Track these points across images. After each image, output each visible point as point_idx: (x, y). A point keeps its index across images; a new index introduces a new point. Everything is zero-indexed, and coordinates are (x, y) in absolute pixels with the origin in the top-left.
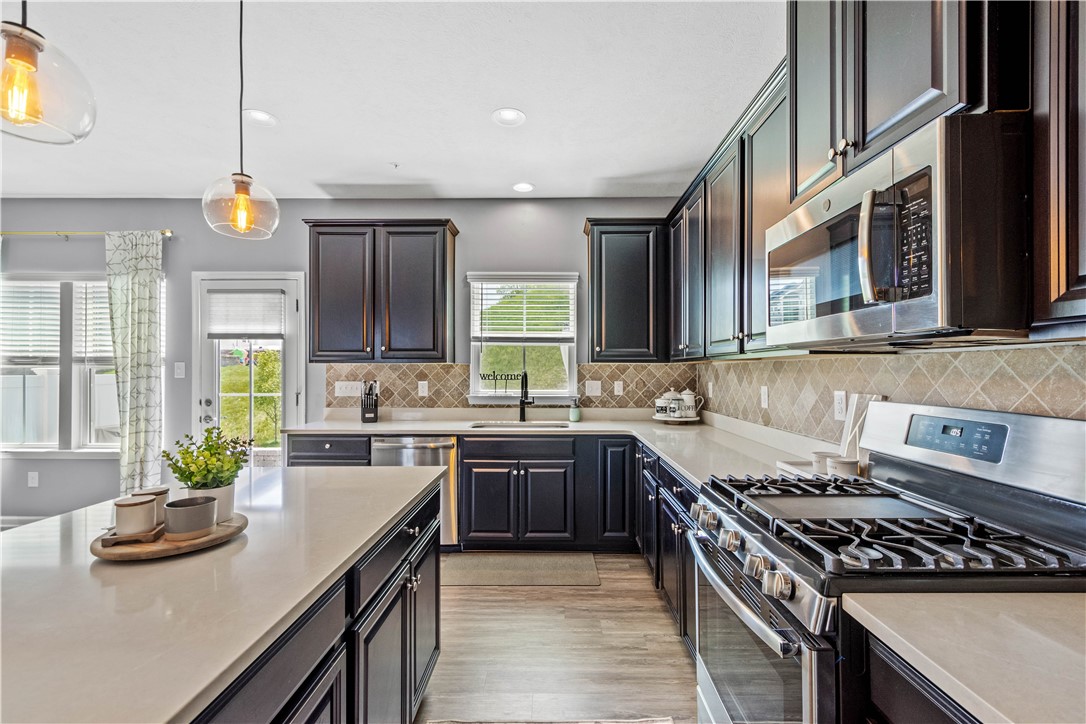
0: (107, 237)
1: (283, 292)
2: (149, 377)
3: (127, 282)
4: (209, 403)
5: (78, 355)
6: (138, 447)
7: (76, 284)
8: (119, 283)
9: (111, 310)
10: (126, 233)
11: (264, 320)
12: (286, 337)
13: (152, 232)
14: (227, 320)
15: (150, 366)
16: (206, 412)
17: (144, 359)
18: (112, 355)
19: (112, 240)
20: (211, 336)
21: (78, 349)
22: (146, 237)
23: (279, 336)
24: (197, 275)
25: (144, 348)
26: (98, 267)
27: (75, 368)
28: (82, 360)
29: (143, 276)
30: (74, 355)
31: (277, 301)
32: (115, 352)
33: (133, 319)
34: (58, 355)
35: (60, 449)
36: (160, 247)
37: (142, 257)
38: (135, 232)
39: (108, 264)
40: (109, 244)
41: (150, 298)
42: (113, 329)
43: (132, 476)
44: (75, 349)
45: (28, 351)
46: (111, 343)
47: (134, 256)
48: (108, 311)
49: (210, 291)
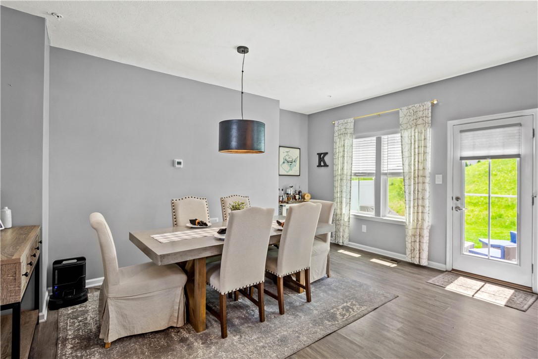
0: (400, 111)
1: (520, 125)
2: (424, 183)
3: (411, 132)
4: (457, 199)
5: (384, 172)
6: (418, 220)
7: (383, 137)
8: (406, 134)
9: (402, 148)
10: (410, 106)
11: (504, 146)
12: (522, 156)
13: (425, 103)
14: (474, 147)
15: (425, 177)
16: (456, 204)
17: (421, 173)
18: (402, 171)
19: (403, 112)
20: (462, 158)
21: (385, 168)
22: (422, 106)
23: (518, 156)
24: (450, 123)
25: (421, 167)
26: (395, 126)
27: (382, 177)
28: (386, 174)
29: (420, 127)
30: (382, 172)
31: (515, 132)
32: (403, 169)
33: (415, 152)
34: (375, 172)
35: (375, 216)
36: (430, 110)
37: (419, 118)
38: (416, 105)
39: (401, 125)
40: (401, 114)
41: (424, 139)
42: (403, 158)
43: (414, 236)
44: (382, 169)
45: (359, 170)
46: (402, 165)
47: (415, 118)
48: (401, 149)
49: (462, 131)
